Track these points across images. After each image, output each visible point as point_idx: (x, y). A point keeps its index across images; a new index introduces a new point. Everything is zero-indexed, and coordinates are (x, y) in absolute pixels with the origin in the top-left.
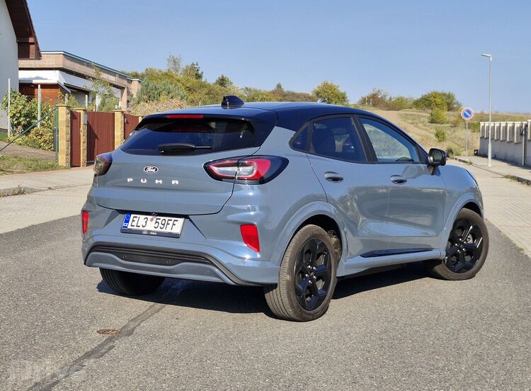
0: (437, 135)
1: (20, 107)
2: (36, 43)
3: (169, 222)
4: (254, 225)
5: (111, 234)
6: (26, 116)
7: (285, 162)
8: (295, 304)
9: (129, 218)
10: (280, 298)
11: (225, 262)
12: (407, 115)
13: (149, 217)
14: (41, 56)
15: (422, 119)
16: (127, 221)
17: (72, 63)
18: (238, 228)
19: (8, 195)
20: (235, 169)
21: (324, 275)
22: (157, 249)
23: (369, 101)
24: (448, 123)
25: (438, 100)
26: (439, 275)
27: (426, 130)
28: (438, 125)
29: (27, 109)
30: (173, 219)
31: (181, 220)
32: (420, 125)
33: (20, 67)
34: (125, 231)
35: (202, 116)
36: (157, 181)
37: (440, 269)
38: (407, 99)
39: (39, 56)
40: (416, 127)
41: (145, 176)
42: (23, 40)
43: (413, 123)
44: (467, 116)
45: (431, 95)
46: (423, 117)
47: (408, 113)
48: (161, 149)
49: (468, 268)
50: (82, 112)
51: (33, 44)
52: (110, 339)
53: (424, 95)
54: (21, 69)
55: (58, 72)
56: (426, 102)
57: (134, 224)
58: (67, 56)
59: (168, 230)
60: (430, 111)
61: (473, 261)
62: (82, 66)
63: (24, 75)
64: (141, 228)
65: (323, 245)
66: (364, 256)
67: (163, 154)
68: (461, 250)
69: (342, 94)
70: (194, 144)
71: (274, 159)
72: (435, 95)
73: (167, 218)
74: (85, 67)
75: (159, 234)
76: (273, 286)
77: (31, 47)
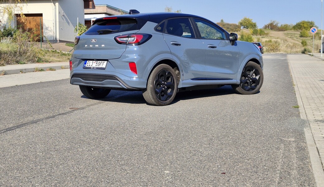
0: (302, 43)
3: (101, 63)
4: (134, 63)
5: (80, 70)
7: (150, 36)
8: (155, 98)
9: (86, 62)
10: (148, 95)
11: (122, 78)
12: (288, 33)
13: (94, 61)
14: (95, 7)
15: (296, 35)
16: (86, 64)
17: (111, 10)
18: (128, 64)
19: (67, 68)
20: (127, 39)
21: (171, 86)
22: (97, 75)
23: (268, 27)
24: (310, 37)
25: (305, 25)
26: (239, 92)
27: (298, 41)
28: (305, 38)
30: (103, 62)
31: (106, 62)
32: (295, 38)
34: (85, 68)
35: (116, 18)
36: (96, 46)
37: (238, 89)
38: (290, 26)
39: (94, 7)
40: (292, 39)
41: (92, 44)
43: (291, 37)
44: (313, 32)
45: (301, 23)
46: (296, 34)
47: (289, 32)
48: (99, 32)
49: (253, 89)
52: (73, 111)
53: (298, 22)
54: (85, 14)
55: (104, 15)
56: (298, 27)
57: (88, 65)
58: (108, 7)
59: (101, 66)
60: (300, 31)
61: (256, 86)
62: (116, 12)
63: (87, 17)
64: (91, 66)
65: (169, 73)
66: (193, 79)
67: (99, 34)
68: (249, 80)
69: (254, 23)
70: (111, 29)
71: (145, 35)
72: (304, 23)
73: (100, 62)
74: (117, 12)
75: (98, 68)
76: (145, 90)
77: (90, 2)
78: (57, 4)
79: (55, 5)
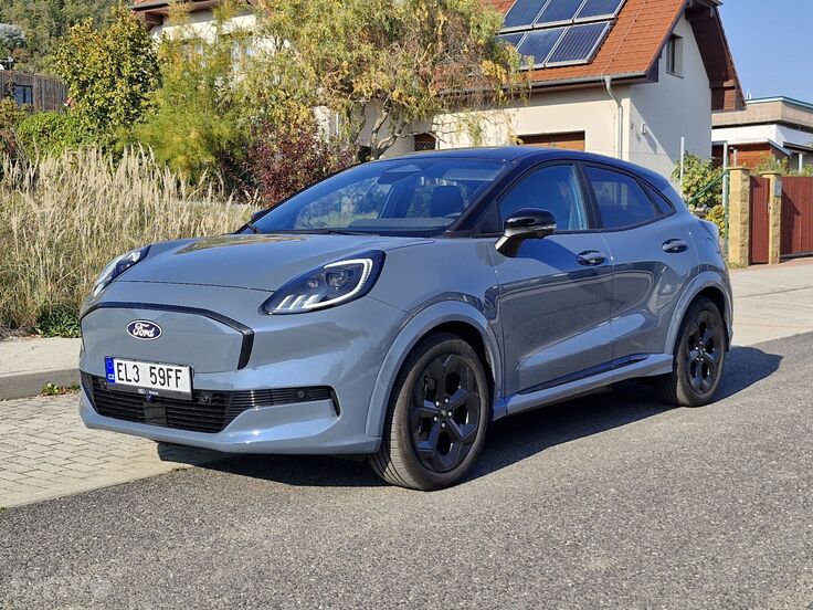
1: (698, 177)
2: (737, 87)
6: (710, 190)
14: (744, 105)
17: (797, 113)
29: (709, 178)
33: (714, 124)
39: (741, 104)
42: (717, 85)
50: (772, 178)
51: (732, 88)
54: (715, 128)
55: (774, 126)
58: (788, 102)
63: (718, 136)
77: (727, 92)
78: (626, 102)
79: (620, 106)
